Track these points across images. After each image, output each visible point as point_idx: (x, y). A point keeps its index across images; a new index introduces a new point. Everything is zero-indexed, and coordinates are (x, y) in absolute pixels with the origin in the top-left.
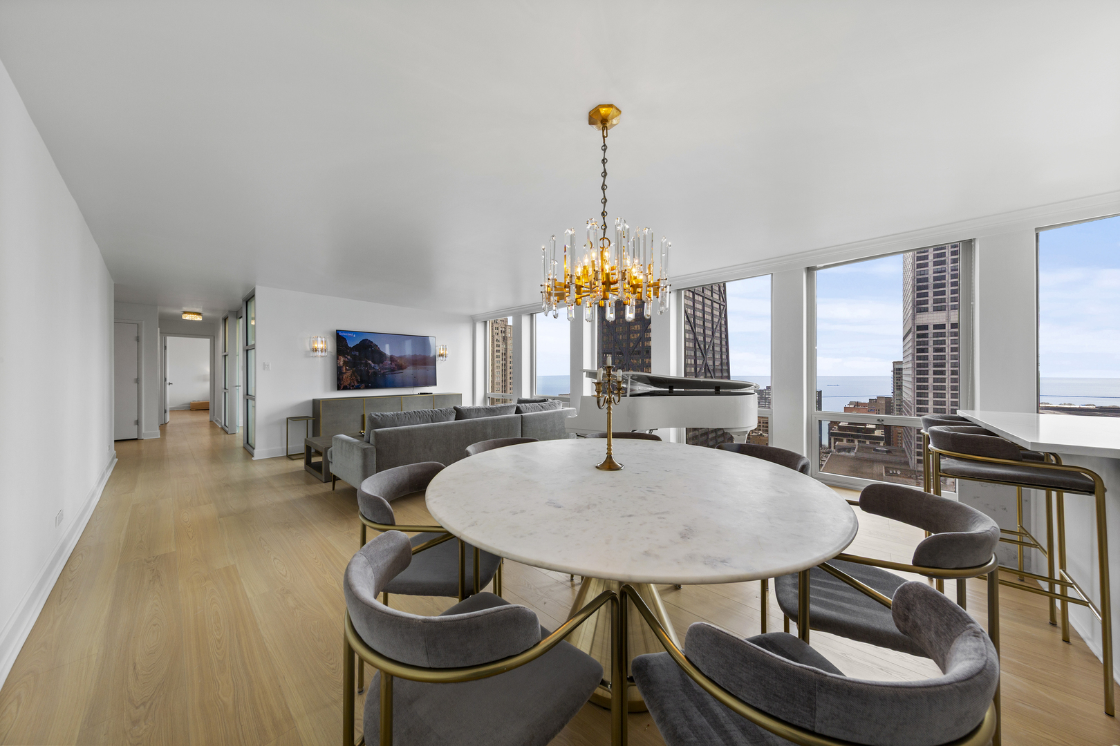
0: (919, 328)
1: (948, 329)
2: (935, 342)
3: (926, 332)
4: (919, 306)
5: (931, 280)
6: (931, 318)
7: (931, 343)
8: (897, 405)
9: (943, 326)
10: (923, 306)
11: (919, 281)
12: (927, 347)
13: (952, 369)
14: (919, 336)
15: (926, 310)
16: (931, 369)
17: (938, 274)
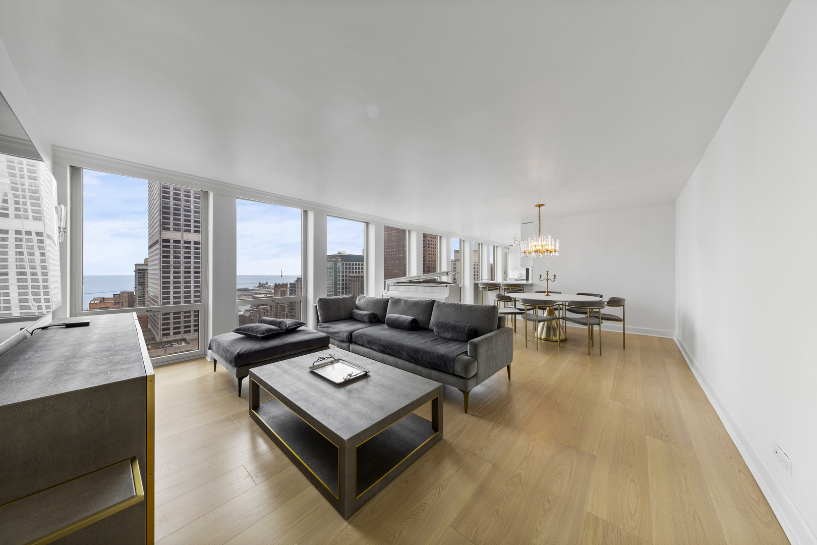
0: (164, 241)
1: (182, 244)
2: (175, 252)
3: (169, 244)
4: (164, 227)
5: (172, 209)
6: (172, 235)
7: (172, 252)
8: (139, 297)
9: (179, 242)
10: (167, 226)
11: (164, 207)
12: (169, 255)
13: (185, 270)
14: (164, 246)
15: (168, 229)
16: (172, 270)
17: (176, 207)
